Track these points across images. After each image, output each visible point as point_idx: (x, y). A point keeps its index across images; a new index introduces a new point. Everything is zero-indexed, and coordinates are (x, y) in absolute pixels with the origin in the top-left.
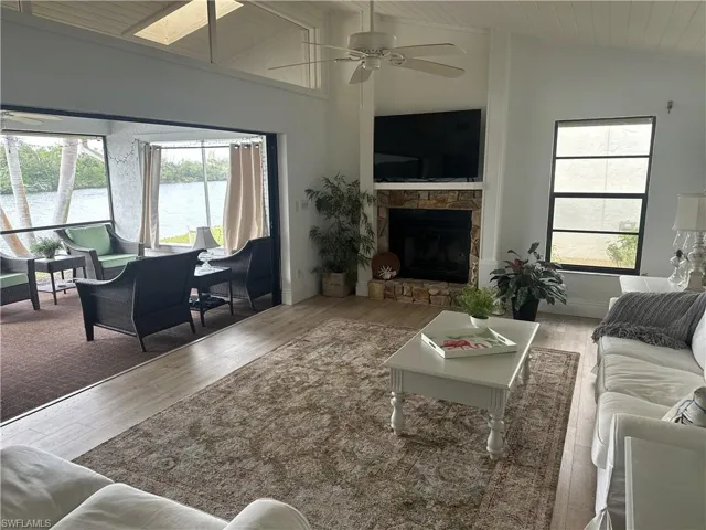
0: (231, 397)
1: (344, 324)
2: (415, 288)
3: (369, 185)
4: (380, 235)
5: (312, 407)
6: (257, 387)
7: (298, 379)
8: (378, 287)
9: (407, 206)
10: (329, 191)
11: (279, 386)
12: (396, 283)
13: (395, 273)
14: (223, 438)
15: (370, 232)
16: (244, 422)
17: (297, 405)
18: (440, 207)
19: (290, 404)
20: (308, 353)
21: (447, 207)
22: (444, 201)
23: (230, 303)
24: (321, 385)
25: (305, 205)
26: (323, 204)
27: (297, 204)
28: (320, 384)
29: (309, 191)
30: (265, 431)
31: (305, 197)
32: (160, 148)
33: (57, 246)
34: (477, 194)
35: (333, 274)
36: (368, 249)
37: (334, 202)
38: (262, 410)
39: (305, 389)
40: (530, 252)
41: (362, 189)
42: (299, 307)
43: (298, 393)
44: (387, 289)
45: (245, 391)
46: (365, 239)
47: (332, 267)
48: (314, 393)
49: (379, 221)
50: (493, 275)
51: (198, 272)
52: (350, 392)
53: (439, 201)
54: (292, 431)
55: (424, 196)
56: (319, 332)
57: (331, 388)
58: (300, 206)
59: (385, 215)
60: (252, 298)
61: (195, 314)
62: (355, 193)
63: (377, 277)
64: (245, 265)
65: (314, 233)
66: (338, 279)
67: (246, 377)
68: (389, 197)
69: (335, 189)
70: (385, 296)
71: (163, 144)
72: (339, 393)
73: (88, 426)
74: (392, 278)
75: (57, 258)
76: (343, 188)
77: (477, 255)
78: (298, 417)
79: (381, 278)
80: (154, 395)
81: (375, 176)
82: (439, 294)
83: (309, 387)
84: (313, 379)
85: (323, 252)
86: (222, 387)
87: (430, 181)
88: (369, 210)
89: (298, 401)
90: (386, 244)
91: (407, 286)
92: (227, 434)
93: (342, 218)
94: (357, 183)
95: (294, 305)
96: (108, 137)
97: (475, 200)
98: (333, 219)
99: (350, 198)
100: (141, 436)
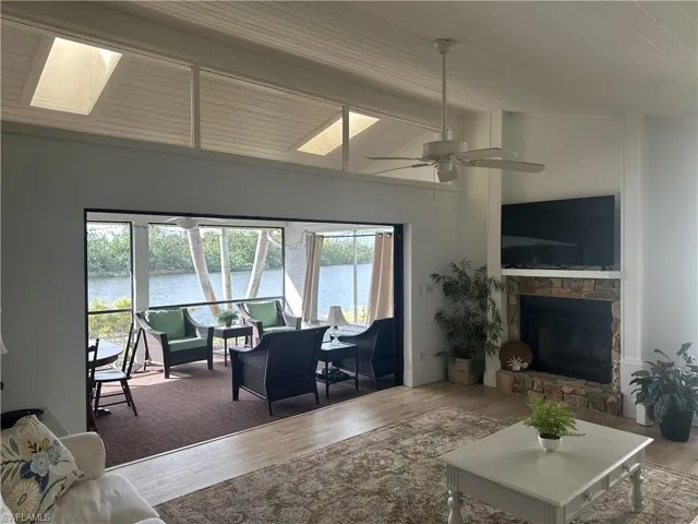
0: (315, 468)
1: (455, 413)
2: (546, 383)
3: (497, 271)
4: (511, 322)
5: (382, 492)
6: (342, 463)
7: (382, 462)
8: (507, 378)
9: (539, 293)
10: (455, 276)
11: (362, 466)
12: (526, 375)
13: (526, 365)
14: (291, 505)
15: (498, 319)
16: (315, 495)
17: (369, 488)
18: (575, 295)
19: (364, 486)
20: (404, 438)
21: (583, 296)
22: (578, 290)
23: (356, 378)
24: (401, 473)
25: (430, 289)
26: (450, 289)
27: (421, 288)
28: (402, 471)
29: (435, 276)
30: (329, 507)
31: (430, 281)
32: (323, 237)
33: (235, 317)
34: (615, 283)
35: (458, 360)
36: (495, 337)
37: (460, 286)
38: (336, 486)
39: (385, 473)
40: (679, 354)
41: (490, 274)
42: (417, 391)
43: (376, 477)
44: (516, 381)
45: (330, 466)
46: (493, 326)
47: (459, 353)
48: (391, 479)
49: (509, 308)
50: (635, 377)
51: (326, 347)
52: (427, 485)
53: (575, 290)
54: (354, 512)
55: (557, 284)
56: (426, 418)
57: (410, 477)
58: (424, 289)
59: (514, 301)
60: (376, 376)
61: (321, 385)
62: (482, 278)
63: (505, 367)
64: (371, 344)
65: (439, 316)
66: (463, 365)
67: (337, 453)
68: (519, 283)
69: (462, 274)
70: (514, 390)
71: (325, 234)
72: (416, 484)
73: (196, 472)
74: (522, 370)
75: (233, 327)
76: (471, 273)
77: (619, 352)
78: (364, 500)
79: (510, 369)
80: (257, 455)
81: (502, 263)
82: (573, 392)
83: (389, 473)
84: (398, 464)
85: (450, 336)
86: (313, 458)
87: (564, 269)
88: (497, 297)
89: (373, 484)
90: (516, 332)
91: (539, 380)
92: (296, 503)
93: (469, 303)
94: (484, 269)
95: (414, 387)
96: (286, 229)
97: (614, 290)
98: (459, 304)
99: (476, 282)
100: (230, 490)
